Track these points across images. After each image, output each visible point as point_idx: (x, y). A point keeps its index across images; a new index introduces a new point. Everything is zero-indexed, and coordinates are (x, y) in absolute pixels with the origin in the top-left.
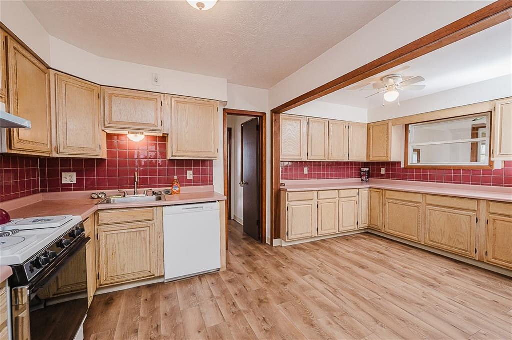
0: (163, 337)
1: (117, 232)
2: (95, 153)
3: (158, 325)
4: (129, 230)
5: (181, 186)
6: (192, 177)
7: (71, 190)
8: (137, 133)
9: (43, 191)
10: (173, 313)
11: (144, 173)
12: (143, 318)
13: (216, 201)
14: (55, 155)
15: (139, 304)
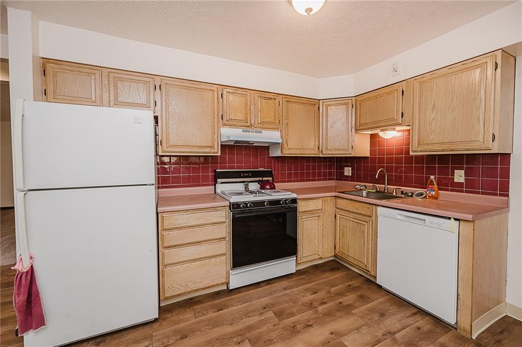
0: (316, 309)
1: (346, 218)
2: (348, 152)
3: (326, 303)
4: (353, 220)
5: (440, 189)
6: (462, 180)
7: (348, 180)
8: (386, 130)
9: (337, 179)
10: (346, 309)
11: (389, 169)
12: (329, 292)
13: (450, 218)
14: (321, 156)
15: (342, 283)
